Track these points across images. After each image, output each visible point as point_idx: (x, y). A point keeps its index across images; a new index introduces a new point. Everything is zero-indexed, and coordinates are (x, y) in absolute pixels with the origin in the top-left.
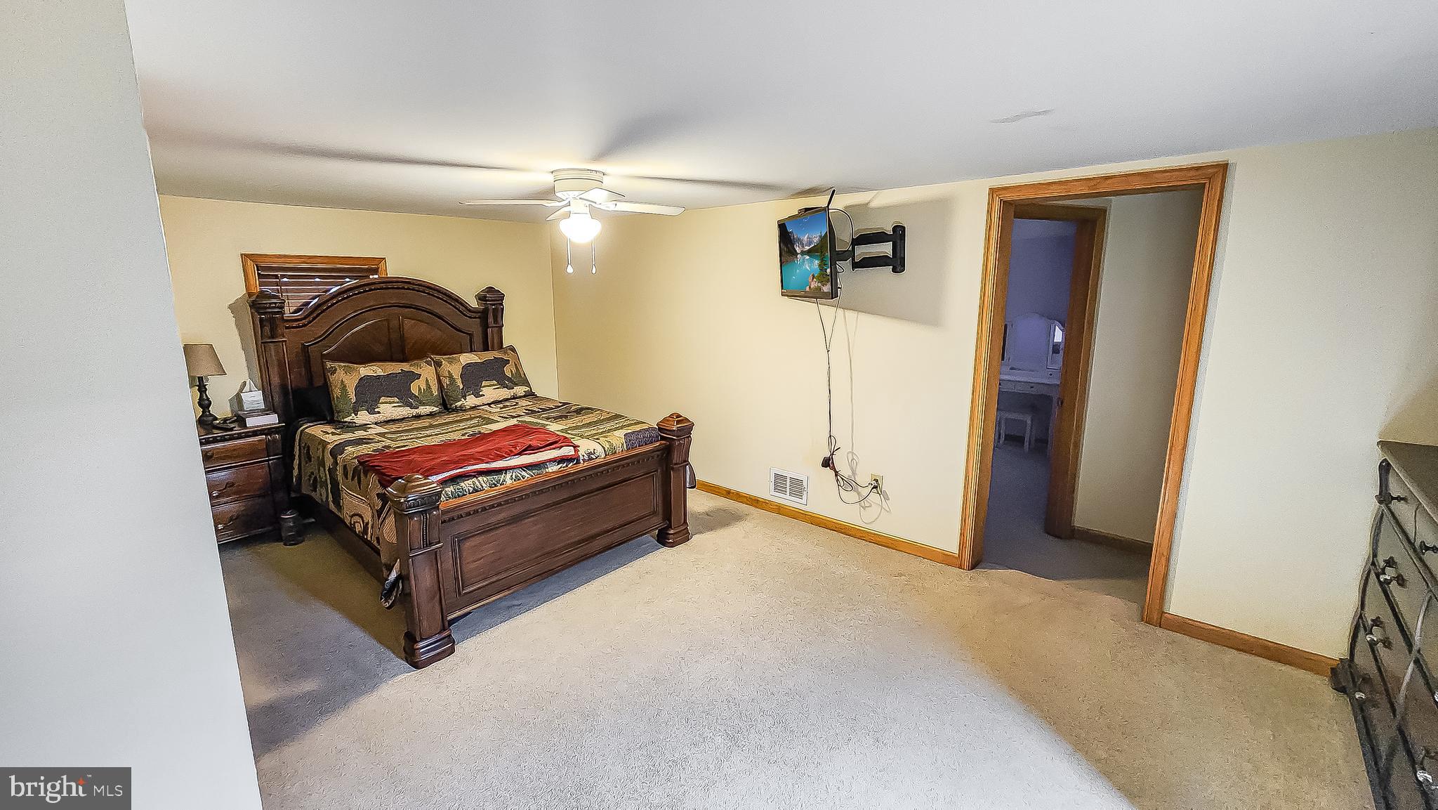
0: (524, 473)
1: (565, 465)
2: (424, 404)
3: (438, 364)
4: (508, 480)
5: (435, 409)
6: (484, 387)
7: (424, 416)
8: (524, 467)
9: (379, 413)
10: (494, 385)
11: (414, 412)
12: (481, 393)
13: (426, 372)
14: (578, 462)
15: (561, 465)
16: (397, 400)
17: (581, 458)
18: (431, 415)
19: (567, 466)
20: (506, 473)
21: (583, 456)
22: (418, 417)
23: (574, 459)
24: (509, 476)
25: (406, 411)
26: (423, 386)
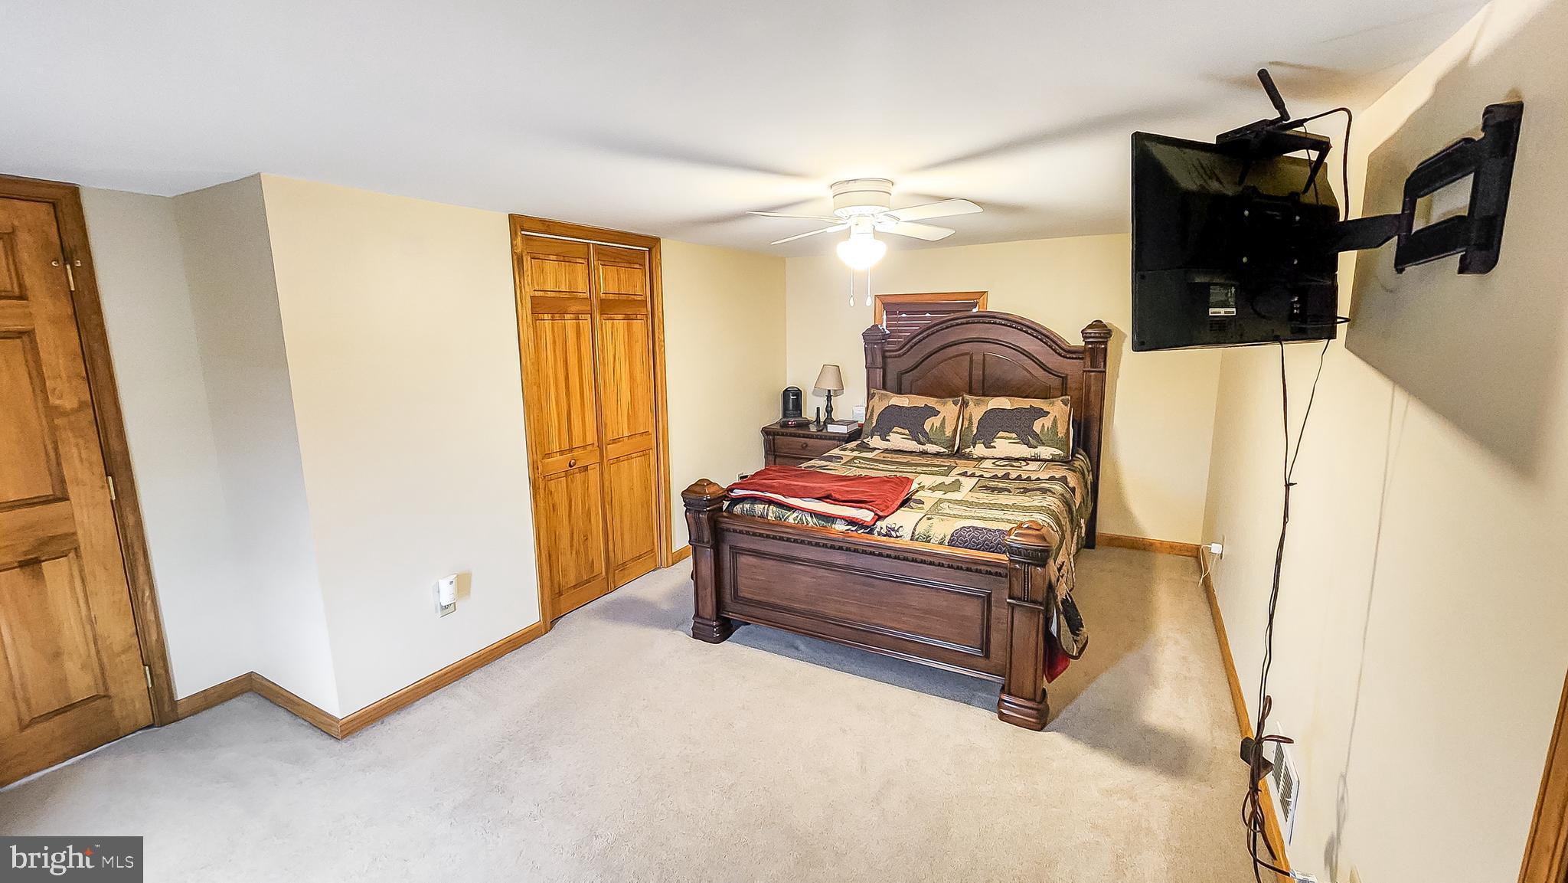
0: (809, 519)
1: (855, 528)
2: (932, 443)
3: (965, 404)
4: (792, 518)
5: (943, 450)
6: (998, 438)
7: (930, 454)
8: (814, 514)
9: (889, 440)
10: (1010, 438)
11: (922, 448)
12: (992, 444)
13: (948, 410)
14: (871, 532)
15: (850, 527)
16: (907, 432)
17: (878, 529)
18: (938, 455)
19: (856, 530)
20: (794, 512)
21: (882, 528)
22: (924, 453)
23: (867, 527)
24: (795, 515)
25: (912, 445)
26: (937, 424)
